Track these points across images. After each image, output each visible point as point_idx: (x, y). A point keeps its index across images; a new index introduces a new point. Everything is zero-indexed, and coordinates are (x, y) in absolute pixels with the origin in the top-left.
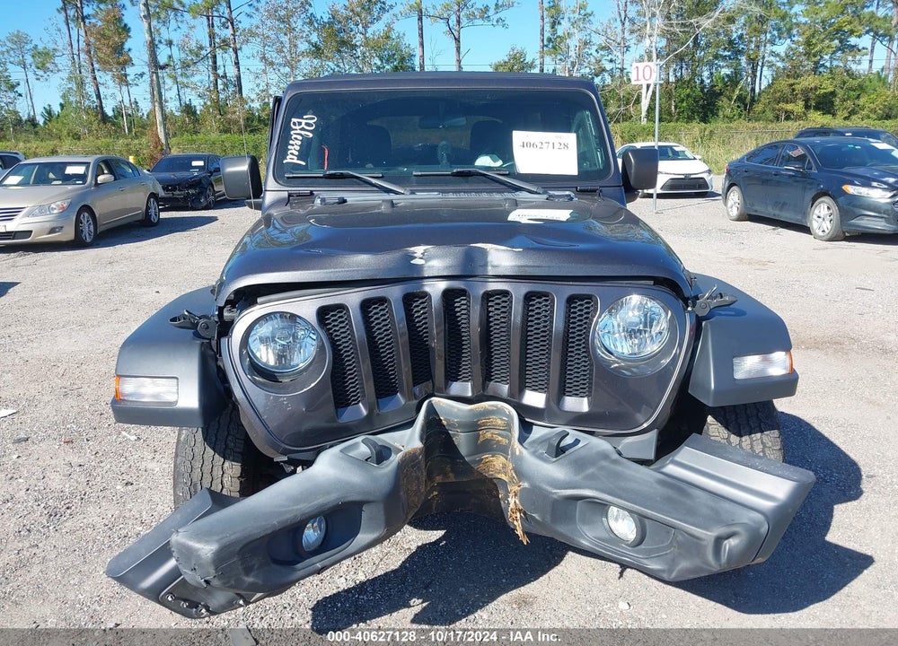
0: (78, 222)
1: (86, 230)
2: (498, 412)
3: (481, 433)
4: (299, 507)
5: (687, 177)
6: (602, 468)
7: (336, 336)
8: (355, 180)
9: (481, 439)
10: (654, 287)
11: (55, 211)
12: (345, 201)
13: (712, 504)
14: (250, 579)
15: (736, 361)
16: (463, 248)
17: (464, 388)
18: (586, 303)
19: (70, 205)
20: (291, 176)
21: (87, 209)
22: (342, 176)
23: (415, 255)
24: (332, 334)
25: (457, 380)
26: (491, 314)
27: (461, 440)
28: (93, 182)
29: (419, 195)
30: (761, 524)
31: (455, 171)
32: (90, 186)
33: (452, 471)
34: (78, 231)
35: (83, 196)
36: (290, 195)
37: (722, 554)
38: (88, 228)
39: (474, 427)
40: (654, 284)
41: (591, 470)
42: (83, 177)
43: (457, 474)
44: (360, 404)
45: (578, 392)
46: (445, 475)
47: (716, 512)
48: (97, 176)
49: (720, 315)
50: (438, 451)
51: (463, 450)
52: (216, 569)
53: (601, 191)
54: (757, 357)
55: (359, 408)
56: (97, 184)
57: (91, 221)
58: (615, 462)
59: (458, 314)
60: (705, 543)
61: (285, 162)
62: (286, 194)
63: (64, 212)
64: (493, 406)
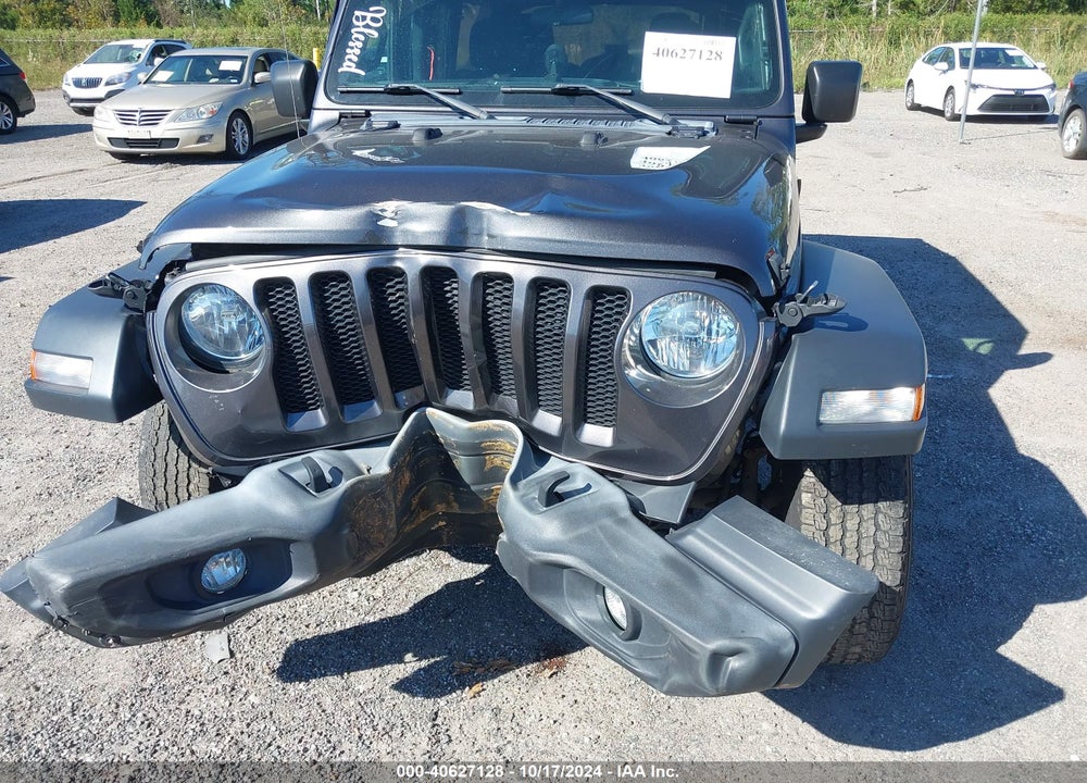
0: (230, 129)
1: (239, 140)
2: (506, 434)
3: (487, 457)
4: (194, 539)
5: (1019, 94)
6: (602, 528)
7: (282, 319)
8: (425, 96)
9: (488, 466)
10: (716, 282)
11: (205, 116)
12: (396, 126)
13: (724, 602)
14: (121, 622)
15: (827, 394)
16: (447, 207)
17: (463, 398)
18: (618, 299)
19: (221, 108)
20: (345, 89)
21: (240, 113)
22: (408, 92)
23: (385, 214)
24: (276, 317)
25: (459, 388)
26: (490, 305)
27: (462, 463)
28: (250, 81)
29: (501, 120)
30: (784, 642)
31: (558, 86)
32: (246, 86)
33: (455, 501)
34: (230, 141)
35: (236, 98)
36: (341, 116)
37: (722, 675)
38: (241, 138)
39: (477, 450)
40: (717, 278)
41: (584, 530)
42: (238, 75)
43: (461, 505)
44: (319, 410)
45: (602, 420)
46: (449, 504)
47: (725, 615)
48: (254, 73)
49: (824, 326)
50: (437, 474)
51: (467, 476)
52: (69, 608)
53: (760, 123)
54: (867, 392)
55: (317, 415)
56: (254, 84)
57: (245, 129)
58: (622, 522)
59: (449, 295)
60: (697, 657)
61: (340, 70)
62: (336, 115)
63: (214, 117)
64: (498, 426)
